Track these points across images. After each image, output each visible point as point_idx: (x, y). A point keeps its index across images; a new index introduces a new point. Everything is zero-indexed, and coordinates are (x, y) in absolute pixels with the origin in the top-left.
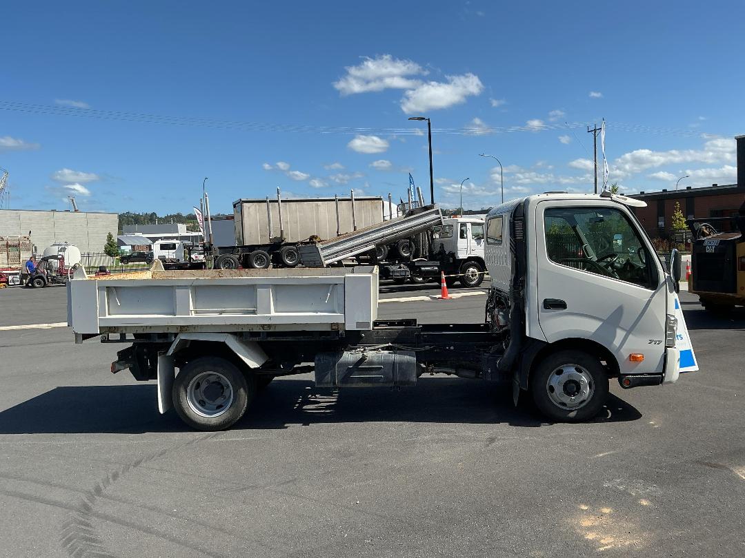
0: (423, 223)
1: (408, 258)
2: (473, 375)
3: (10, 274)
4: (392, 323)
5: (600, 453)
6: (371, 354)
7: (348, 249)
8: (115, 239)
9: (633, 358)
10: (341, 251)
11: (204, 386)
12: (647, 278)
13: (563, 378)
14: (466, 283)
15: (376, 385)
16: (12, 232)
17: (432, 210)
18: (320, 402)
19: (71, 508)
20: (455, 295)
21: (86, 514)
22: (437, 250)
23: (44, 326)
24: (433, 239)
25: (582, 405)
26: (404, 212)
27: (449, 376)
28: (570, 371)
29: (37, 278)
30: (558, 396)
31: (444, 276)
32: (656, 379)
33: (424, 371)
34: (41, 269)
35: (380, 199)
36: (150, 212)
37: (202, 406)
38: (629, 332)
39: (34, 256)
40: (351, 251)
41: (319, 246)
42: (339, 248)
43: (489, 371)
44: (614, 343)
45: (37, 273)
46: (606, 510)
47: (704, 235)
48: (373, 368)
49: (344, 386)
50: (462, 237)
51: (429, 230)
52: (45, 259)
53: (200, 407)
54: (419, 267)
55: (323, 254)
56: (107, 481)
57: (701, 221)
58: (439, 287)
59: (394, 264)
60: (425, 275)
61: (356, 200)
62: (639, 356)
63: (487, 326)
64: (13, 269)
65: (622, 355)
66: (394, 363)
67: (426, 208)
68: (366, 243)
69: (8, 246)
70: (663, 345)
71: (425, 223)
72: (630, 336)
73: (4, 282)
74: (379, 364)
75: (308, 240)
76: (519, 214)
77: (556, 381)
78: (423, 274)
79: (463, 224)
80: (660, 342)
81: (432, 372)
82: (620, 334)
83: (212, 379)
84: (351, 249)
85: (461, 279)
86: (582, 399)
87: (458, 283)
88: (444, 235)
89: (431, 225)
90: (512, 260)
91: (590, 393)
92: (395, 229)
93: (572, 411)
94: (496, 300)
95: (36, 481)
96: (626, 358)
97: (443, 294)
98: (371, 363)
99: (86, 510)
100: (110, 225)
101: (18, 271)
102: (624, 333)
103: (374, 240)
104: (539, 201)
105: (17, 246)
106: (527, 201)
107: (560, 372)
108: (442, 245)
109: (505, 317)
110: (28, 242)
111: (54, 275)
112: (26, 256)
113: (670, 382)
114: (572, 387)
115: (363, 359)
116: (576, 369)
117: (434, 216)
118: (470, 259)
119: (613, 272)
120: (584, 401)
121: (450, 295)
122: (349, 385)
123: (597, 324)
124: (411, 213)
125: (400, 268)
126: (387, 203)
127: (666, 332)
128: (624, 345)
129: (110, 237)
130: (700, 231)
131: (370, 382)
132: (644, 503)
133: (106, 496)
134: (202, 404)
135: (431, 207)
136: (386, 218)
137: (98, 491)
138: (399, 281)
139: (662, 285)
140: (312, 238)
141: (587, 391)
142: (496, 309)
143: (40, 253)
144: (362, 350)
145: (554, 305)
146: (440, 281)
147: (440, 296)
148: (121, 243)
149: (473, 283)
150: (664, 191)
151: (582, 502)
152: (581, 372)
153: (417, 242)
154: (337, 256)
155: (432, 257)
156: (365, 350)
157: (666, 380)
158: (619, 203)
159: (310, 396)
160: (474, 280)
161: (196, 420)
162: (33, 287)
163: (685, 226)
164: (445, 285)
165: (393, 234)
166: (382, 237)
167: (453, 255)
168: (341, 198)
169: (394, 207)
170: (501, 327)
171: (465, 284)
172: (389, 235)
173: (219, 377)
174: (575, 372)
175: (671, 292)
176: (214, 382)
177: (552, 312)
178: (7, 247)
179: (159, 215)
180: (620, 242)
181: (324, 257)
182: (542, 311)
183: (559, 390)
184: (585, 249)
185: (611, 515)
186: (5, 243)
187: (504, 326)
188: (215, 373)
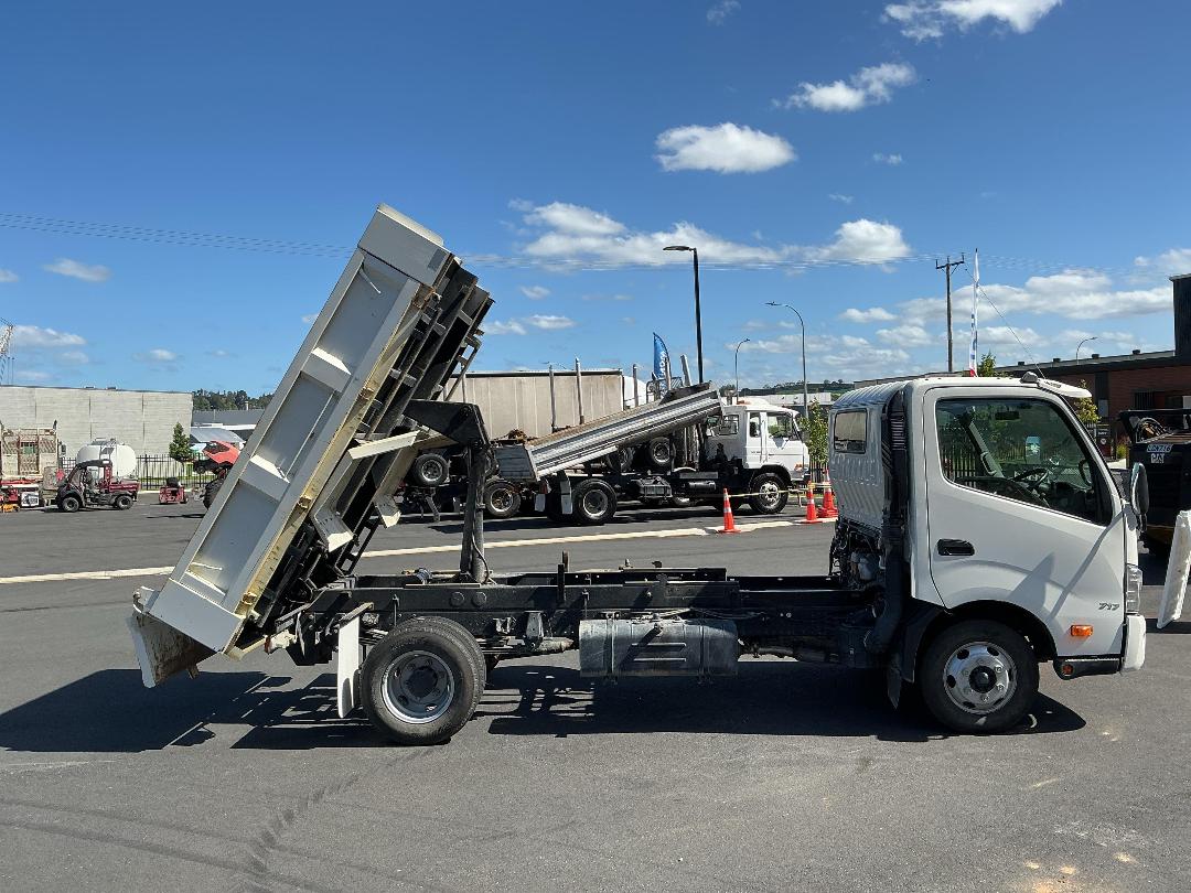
0: (691, 413)
1: (667, 467)
2: (820, 657)
3: (24, 490)
4: (687, 575)
5: (1038, 781)
6: (667, 625)
7: (573, 452)
8: (186, 433)
9: (1076, 632)
10: (562, 456)
11: (407, 674)
12: (1094, 507)
13: (968, 664)
14: (760, 507)
15: (674, 673)
16: (24, 423)
17: (706, 392)
18: (574, 701)
19: (235, 868)
20: (747, 526)
21: (262, 877)
22: (712, 454)
23: (101, 575)
24: (706, 437)
25: (998, 707)
26: (657, 393)
27: (781, 660)
28: (979, 652)
29: (70, 495)
30: (963, 692)
31: (727, 497)
32: (1110, 664)
33: (743, 651)
34: (76, 483)
35: (618, 373)
36: (235, 390)
37: (404, 706)
38: (1066, 591)
39: (60, 462)
40: (580, 456)
41: (530, 447)
42: (561, 450)
43: (852, 652)
44: (1045, 605)
45: (68, 489)
46: (1069, 870)
47: (1146, 435)
48: (670, 646)
49: (625, 674)
50: (753, 434)
51: (701, 422)
52: (82, 467)
53: (401, 707)
54: (687, 481)
55: (535, 460)
56: (278, 825)
57: (1141, 415)
58: (719, 513)
59: (645, 476)
60: (696, 495)
61: (583, 374)
62: (1085, 628)
63: (834, 581)
64: (27, 482)
65: (1059, 625)
66: (702, 640)
67: (696, 389)
68: (604, 442)
69: (18, 443)
70: (1121, 610)
71: (696, 412)
72: (1069, 597)
73: (14, 502)
74: (680, 640)
75: (507, 438)
76: (896, 409)
77: (958, 668)
78: (689, 492)
79: (755, 414)
80: (1117, 606)
81: (756, 653)
82: (1052, 594)
83: (420, 663)
84: (579, 453)
85: (750, 500)
86: (997, 697)
87: (747, 506)
88: (724, 429)
89: (704, 415)
90: (887, 478)
91: (1010, 685)
92: (648, 421)
93: (982, 716)
94: (850, 539)
95: (166, 825)
96: (1065, 631)
97: (728, 525)
98: (667, 638)
99: (258, 869)
100: (181, 410)
101: (36, 485)
102: (1059, 592)
103: (616, 438)
104: (928, 390)
105: (34, 445)
106: (909, 389)
107: (963, 655)
108: (721, 446)
109: (872, 566)
110: (52, 438)
111: (96, 491)
112: (47, 460)
113: (1133, 669)
114: (982, 679)
115: (655, 631)
116: (990, 650)
117: (709, 401)
118: (766, 468)
119: (1041, 497)
120: (1000, 700)
121: (737, 527)
122: (632, 673)
123: (1019, 578)
124: (671, 396)
125: (656, 482)
126: (629, 380)
127: (1125, 591)
128: (1061, 610)
129: (179, 430)
130: (1140, 429)
131: (665, 669)
132: (1124, 858)
133: (281, 848)
134: (403, 701)
135: (706, 387)
136: (628, 403)
137: (269, 840)
138: (653, 503)
139: (1118, 519)
140: (512, 434)
141: (1004, 684)
142: (854, 555)
143: (71, 455)
144: (651, 617)
145: (955, 549)
146: (720, 504)
147: (722, 528)
148: (193, 440)
149: (772, 506)
150: (1056, 360)
151: (1028, 858)
152: (996, 654)
153: (680, 444)
154: (557, 464)
155: (705, 465)
156: (655, 617)
157: (1126, 665)
158: (1051, 392)
159: (556, 690)
160: (773, 502)
161: (396, 727)
162: (62, 510)
163: (1096, 418)
164: (730, 510)
165: (645, 428)
166: (629, 434)
167: (739, 462)
168: (556, 372)
169: (642, 386)
170: (864, 582)
171: (758, 509)
172: (639, 430)
173: (430, 660)
174: (989, 655)
175: (1131, 529)
176: (422, 668)
177: (953, 560)
178: (18, 446)
179: (251, 395)
180: (1034, 449)
181: (537, 464)
182: (935, 560)
183: (963, 682)
184: (984, 459)
185: (1076, 878)
186: (15, 439)
187: (868, 581)
188: (426, 653)
